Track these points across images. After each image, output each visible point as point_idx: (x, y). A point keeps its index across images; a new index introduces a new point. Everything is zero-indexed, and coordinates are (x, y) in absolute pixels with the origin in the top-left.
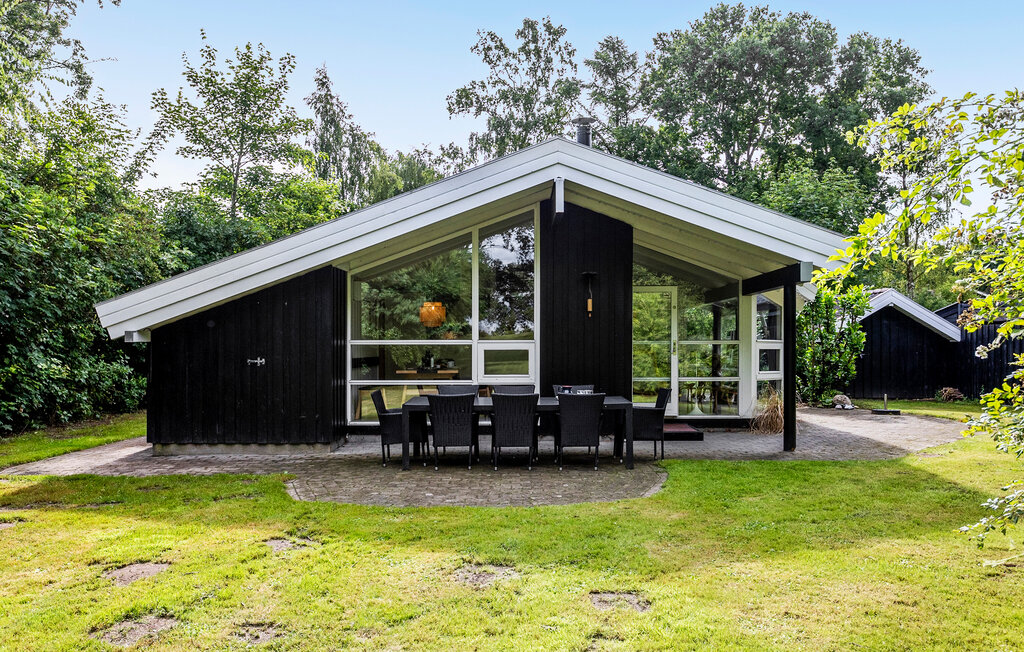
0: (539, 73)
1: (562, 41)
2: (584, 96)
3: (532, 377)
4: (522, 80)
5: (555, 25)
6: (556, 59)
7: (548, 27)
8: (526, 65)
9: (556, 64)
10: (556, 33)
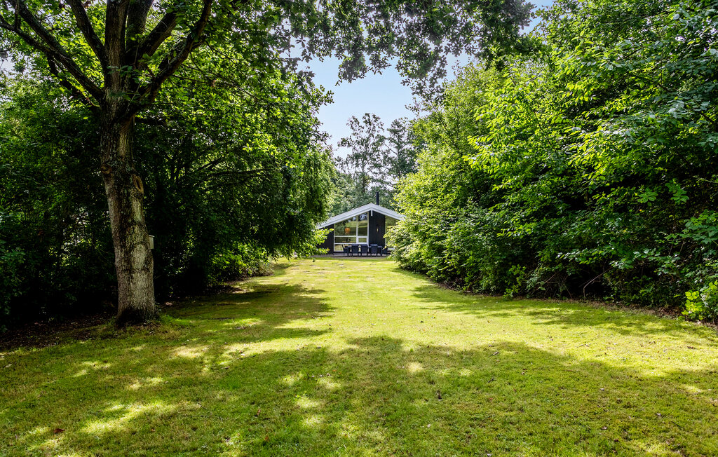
0: (371, 132)
1: (378, 122)
2: (387, 142)
3: (367, 243)
4: (365, 135)
5: (377, 116)
6: (377, 127)
7: (374, 116)
8: (366, 129)
9: (377, 129)
10: (376, 119)
